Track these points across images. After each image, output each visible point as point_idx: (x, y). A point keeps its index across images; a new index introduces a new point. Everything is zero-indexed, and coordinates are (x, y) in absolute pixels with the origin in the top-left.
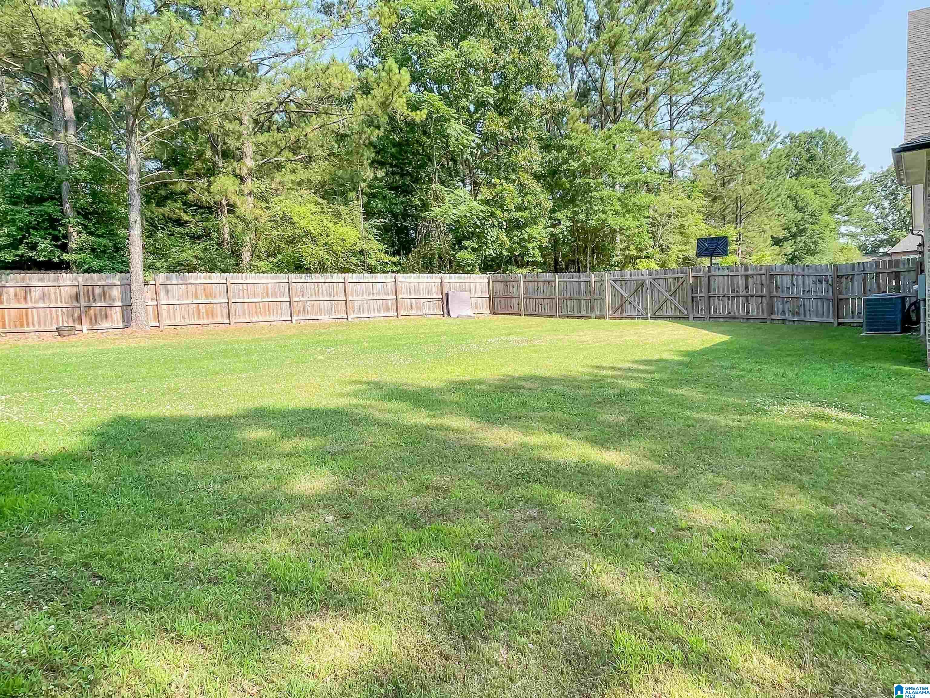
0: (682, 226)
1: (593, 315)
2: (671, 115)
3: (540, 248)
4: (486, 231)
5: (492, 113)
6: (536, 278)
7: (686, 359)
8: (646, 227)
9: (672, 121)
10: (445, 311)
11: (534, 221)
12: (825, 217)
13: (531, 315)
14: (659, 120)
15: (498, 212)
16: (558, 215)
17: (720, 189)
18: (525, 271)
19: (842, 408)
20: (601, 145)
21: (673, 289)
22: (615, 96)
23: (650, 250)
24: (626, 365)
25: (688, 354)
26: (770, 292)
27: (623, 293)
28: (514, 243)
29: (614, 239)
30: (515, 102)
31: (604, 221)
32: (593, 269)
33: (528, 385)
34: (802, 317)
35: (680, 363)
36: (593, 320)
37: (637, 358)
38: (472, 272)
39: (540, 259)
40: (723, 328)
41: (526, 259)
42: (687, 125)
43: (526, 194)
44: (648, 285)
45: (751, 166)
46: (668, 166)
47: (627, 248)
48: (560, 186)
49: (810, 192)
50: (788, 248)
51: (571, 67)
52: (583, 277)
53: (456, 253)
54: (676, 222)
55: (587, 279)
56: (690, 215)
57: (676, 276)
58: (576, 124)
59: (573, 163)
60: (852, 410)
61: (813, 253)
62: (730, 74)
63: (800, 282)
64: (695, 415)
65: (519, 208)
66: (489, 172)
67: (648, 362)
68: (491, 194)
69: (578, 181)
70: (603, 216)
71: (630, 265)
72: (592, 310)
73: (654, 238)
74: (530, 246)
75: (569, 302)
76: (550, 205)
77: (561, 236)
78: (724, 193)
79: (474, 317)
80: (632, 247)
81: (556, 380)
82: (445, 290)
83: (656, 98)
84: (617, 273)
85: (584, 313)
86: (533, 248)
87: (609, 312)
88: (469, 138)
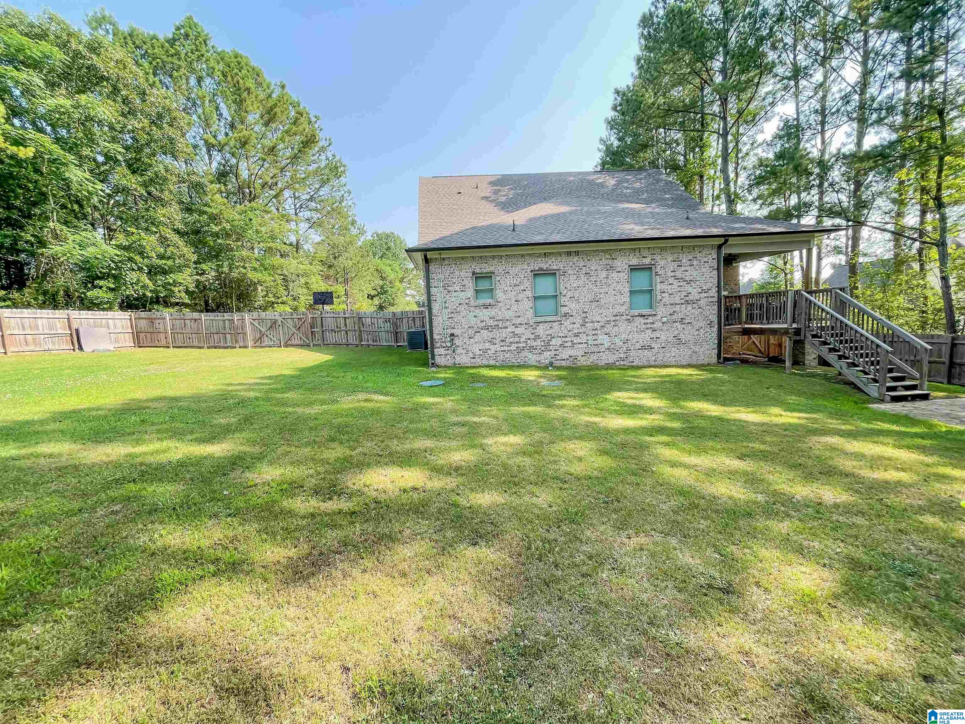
0: (307, 283)
1: (237, 346)
2: (295, 205)
3: (187, 292)
4: (124, 274)
5: (123, 169)
6: (182, 317)
7: (298, 373)
8: (279, 281)
9: (296, 210)
10: (77, 346)
11: (180, 269)
12: (397, 284)
13: (180, 347)
14: (287, 207)
15: (138, 258)
16: (204, 266)
17: (333, 261)
18: (171, 310)
19: (382, 394)
20: (237, 217)
21: (298, 326)
22: (250, 182)
23: (285, 298)
24: (253, 381)
25: (301, 370)
26: (359, 328)
27: (261, 329)
28: (159, 286)
29: (256, 289)
30: (150, 165)
31: (245, 274)
32: (239, 310)
33: (156, 405)
34: (378, 343)
35: (293, 377)
36: (237, 350)
37: (262, 375)
38: (110, 309)
39: (187, 301)
40: (330, 352)
41: (173, 300)
42: (307, 214)
43: (169, 246)
44: (280, 323)
45: (351, 249)
46: (295, 241)
47: (266, 295)
48: (205, 244)
49: (389, 268)
50: (376, 301)
51: (209, 151)
52: (227, 316)
53: (88, 291)
54: (303, 280)
55: (231, 318)
56: (312, 276)
57: (299, 317)
58: (215, 197)
59: (214, 227)
60: (386, 394)
61: (393, 305)
62: (333, 186)
63: (376, 322)
64: (290, 409)
65: (161, 257)
66: (124, 221)
67: (270, 378)
68: (127, 240)
69: (219, 241)
70: (243, 271)
71: (271, 308)
72: (237, 342)
73: (287, 289)
74: (176, 289)
75: (215, 336)
76: (194, 258)
77: (207, 284)
78: (336, 263)
79: (114, 351)
80: (270, 295)
81: (186, 398)
82: (75, 326)
83: (281, 191)
84: (255, 314)
85: (229, 344)
86: (179, 291)
87: (250, 343)
88: (96, 186)
